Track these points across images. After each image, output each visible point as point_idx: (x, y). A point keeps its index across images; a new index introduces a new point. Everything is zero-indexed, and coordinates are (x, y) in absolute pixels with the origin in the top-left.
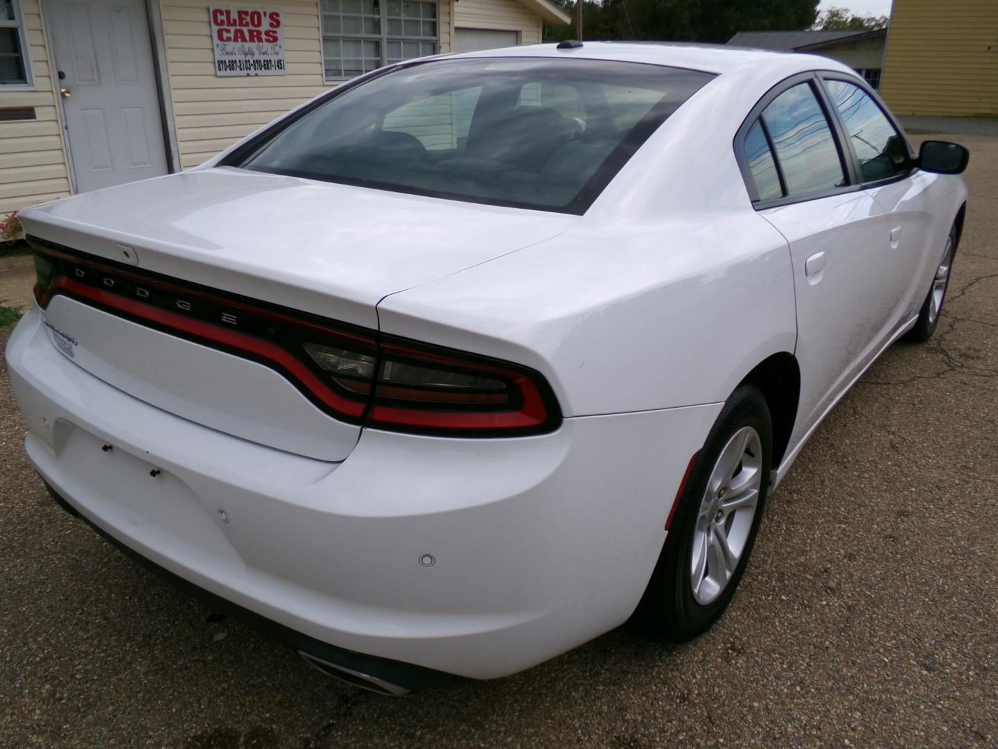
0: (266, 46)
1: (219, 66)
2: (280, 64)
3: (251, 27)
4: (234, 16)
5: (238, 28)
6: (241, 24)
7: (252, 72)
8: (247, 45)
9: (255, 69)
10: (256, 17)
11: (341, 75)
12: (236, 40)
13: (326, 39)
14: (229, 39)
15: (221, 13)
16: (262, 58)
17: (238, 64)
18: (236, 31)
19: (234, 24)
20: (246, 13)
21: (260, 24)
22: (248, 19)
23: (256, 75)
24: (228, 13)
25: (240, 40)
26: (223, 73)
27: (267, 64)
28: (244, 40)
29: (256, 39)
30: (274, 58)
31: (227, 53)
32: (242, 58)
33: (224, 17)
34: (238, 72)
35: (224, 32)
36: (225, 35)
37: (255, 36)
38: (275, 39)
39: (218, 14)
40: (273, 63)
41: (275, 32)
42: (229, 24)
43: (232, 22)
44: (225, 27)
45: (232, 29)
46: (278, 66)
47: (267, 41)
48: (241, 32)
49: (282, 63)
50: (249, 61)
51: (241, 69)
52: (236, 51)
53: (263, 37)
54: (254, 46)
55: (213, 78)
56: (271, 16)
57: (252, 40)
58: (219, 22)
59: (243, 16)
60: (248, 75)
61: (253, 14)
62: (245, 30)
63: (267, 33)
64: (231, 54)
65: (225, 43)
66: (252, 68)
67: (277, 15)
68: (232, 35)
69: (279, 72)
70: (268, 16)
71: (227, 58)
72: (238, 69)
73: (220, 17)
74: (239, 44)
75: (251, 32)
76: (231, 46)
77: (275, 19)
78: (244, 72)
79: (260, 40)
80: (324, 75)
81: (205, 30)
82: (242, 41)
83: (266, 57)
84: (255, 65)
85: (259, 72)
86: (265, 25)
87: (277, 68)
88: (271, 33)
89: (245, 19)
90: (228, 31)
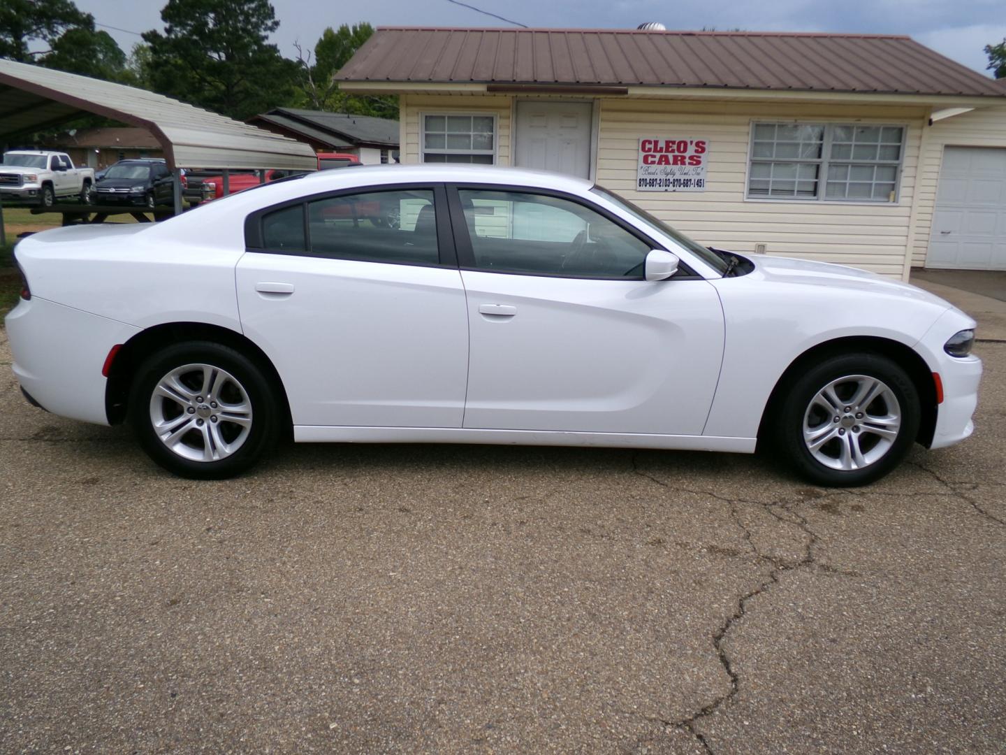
0: (688, 168)
1: (640, 183)
2: (699, 183)
3: (676, 153)
4: (662, 144)
5: (664, 153)
6: (667, 151)
7: (671, 188)
8: (669, 168)
9: (674, 186)
10: (683, 145)
11: (768, 194)
12: (660, 163)
13: (754, 163)
14: (653, 163)
15: (650, 142)
16: (682, 178)
17: (658, 182)
18: (661, 157)
19: (661, 150)
20: (674, 143)
21: (685, 150)
22: (675, 147)
23: (674, 191)
24: (656, 143)
25: (663, 163)
26: (643, 188)
27: (686, 183)
28: (667, 162)
29: (679, 162)
30: (694, 178)
31: (649, 173)
32: (663, 177)
33: (652, 146)
34: (657, 188)
35: (650, 158)
36: (650, 159)
37: (679, 160)
38: (698, 163)
39: (647, 143)
40: (693, 181)
41: (700, 157)
42: (655, 150)
43: (659, 149)
44: (652, 153)
45: (658, 155)
46: (697, 184)
47: (690, 164)
48: (666, 157)
49: (702, 181)
50: (669, 180)
51: (660, 186)
52: (658, 171)
53: (687, 161)
54: (676, 168)
55: (634, 192)
56: (697, 144)
57: (675, 163)
58: (647, 149)
59: (671, 145)
60: (666, 191)
61: (680, 143)
62: (670, 156)
63: (691, 158)
64: (653, 174)
65: (649, 166)
66: (671, 185)
67: (704, 143)
68: (657, 160)
69: (697, 188)
70: (694, 143)
71: (648, 177)
72: (658, 186)
73: (648, 146)
74: (663, 166)
75: (675, 158)
76: (654, 168)
77: (701, 147)
78: (663, 188)
79: (683, 163)
80: (745, 194)
81: (633, 155)
82: (665, 164)
83: (687, 177)
84: (674, 183)
85: (677, 188)
86: (691, 150)
87: (696, 186)
88: (695, 158)
89: (671, 147)
90: (654, 156)
